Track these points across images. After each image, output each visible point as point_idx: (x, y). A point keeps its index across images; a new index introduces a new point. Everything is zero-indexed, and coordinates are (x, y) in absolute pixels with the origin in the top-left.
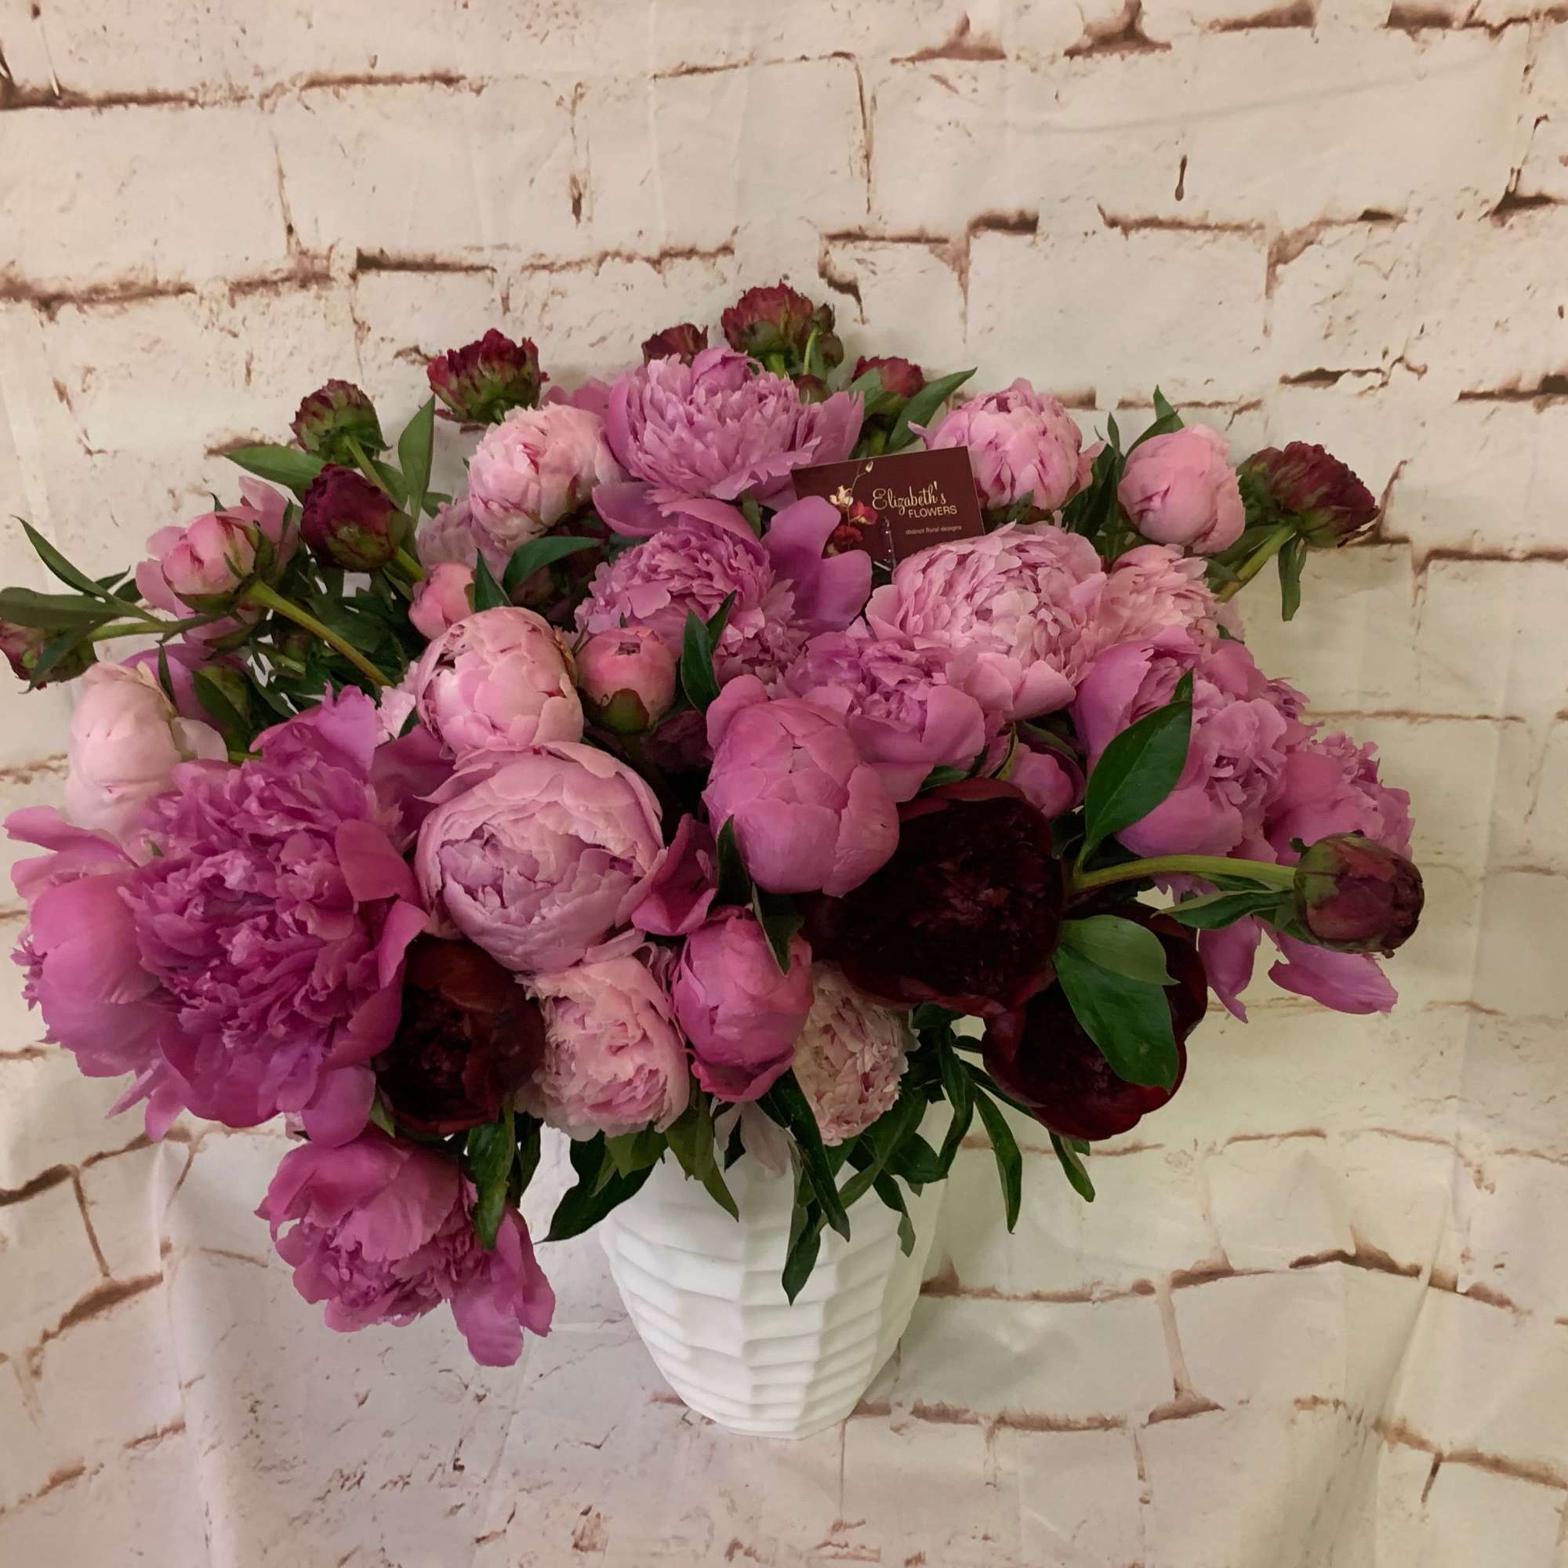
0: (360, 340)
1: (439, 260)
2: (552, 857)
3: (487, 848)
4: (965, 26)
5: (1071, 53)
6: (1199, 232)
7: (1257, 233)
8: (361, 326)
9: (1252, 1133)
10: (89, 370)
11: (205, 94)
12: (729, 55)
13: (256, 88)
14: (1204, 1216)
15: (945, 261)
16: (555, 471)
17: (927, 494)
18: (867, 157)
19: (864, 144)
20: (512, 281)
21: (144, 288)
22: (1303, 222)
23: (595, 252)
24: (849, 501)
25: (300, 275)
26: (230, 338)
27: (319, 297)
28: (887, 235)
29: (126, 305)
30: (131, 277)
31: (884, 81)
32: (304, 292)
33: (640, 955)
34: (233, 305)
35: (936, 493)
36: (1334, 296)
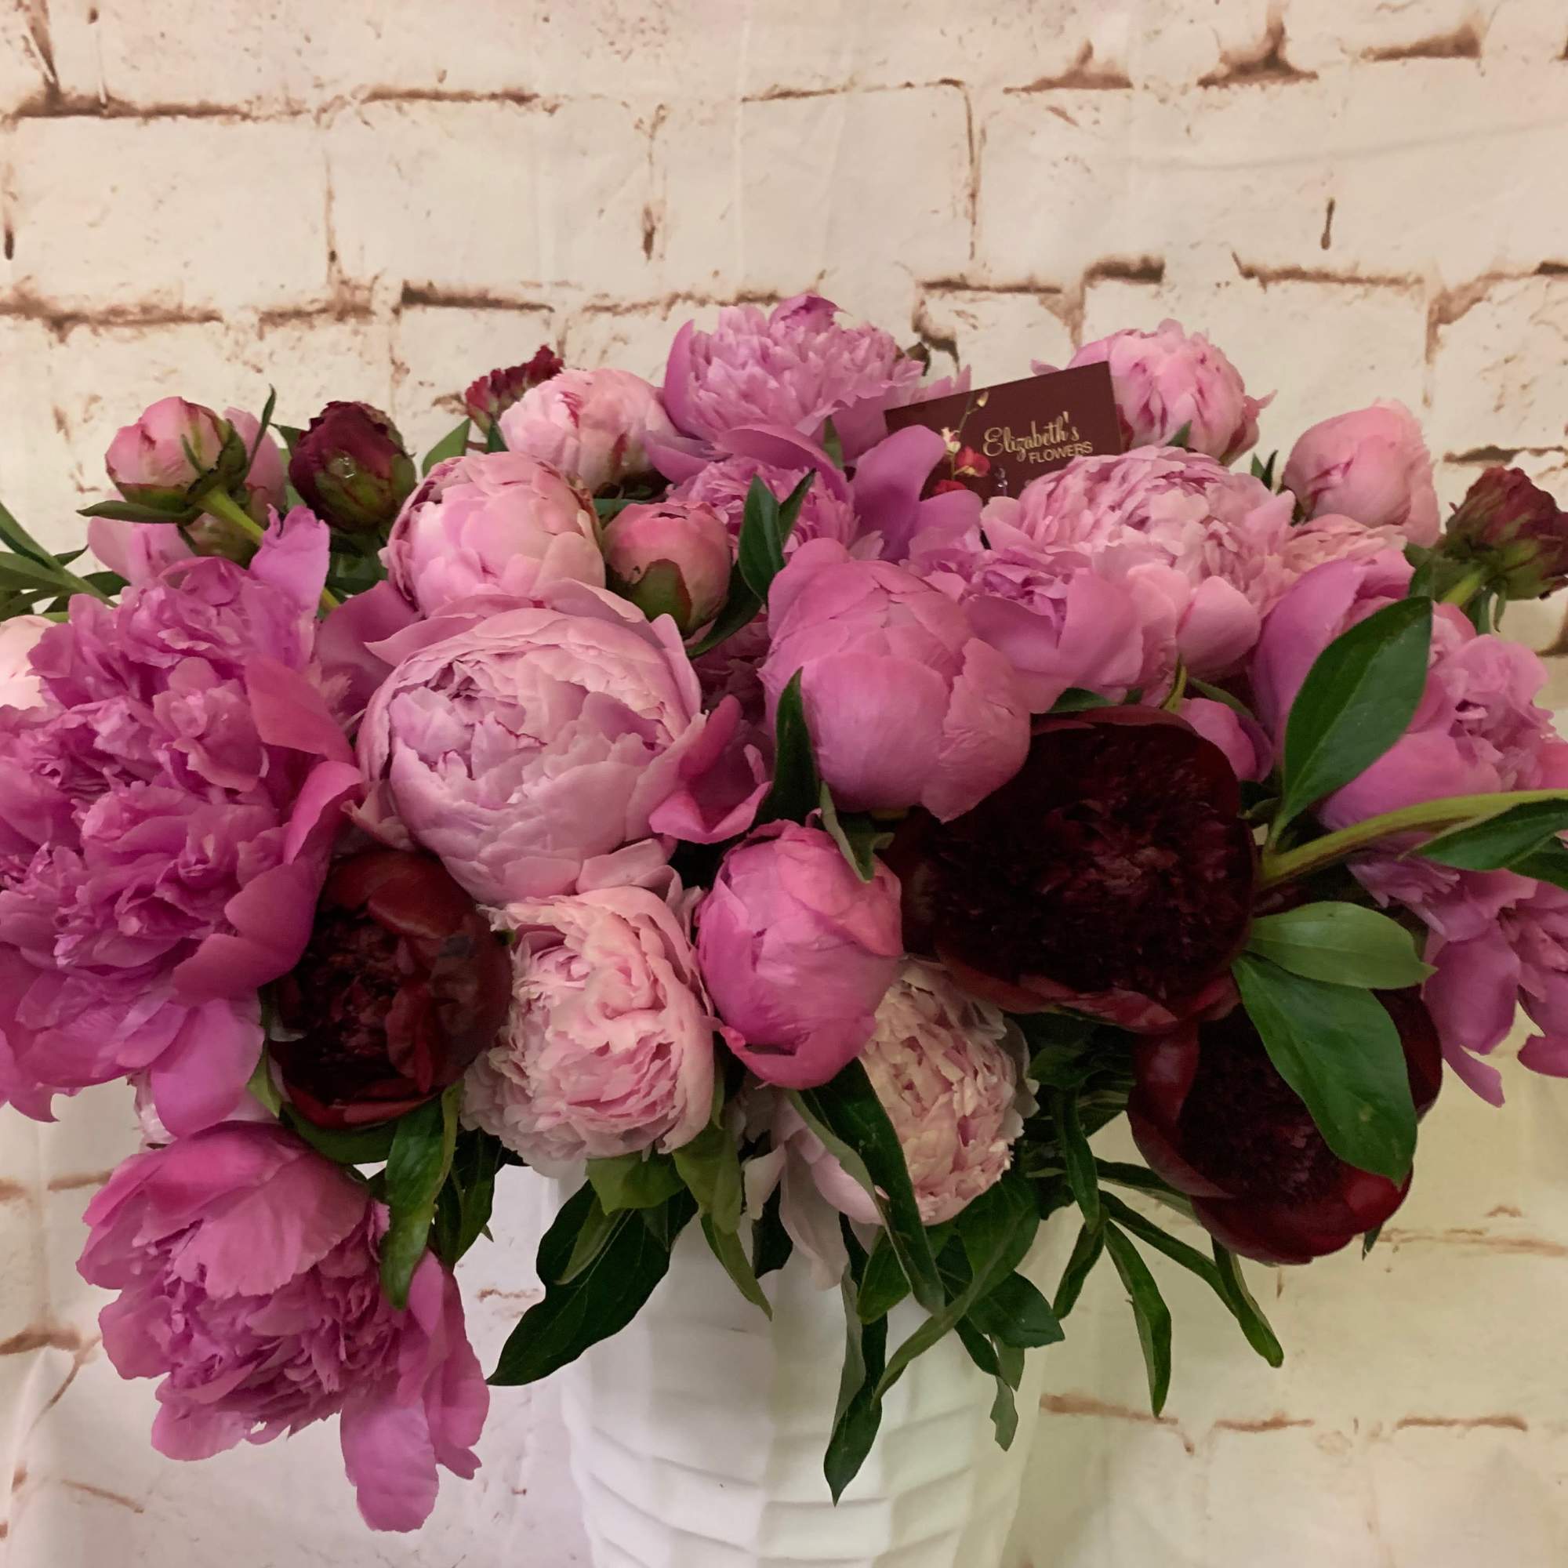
0: (396, 382)
1: (492, 296)
2: (545, 709)
3: (457, 700)
4: (1087, 54)
5: (1206, 83)
6: (1348, 287)
7: (1416, 288)
8: (399, 368)
9: (1429, 1416)
10: (95, 399)
11: (259, 109)
12: (826, 79)
13: (313, 105)
14: (1370, 1526)
15: (1056, 313)
16: (598, 425)
17: (1054, 429)
18: (973, 196)
19: (970, 181)
20: (570, 323)
21: (168, 312)
22: (1468, 276)
23: (665, 293)
24: (954, 447)
25: (338, 308)
26: (252, 374)
27: (356, 333)
28: (991, 284)
29: (146, 330)
30: (154, 300)
31: (996, 113)
32: (340, 326)
33: (659, 889)
34: (261, 337)
35: (1066, 428)
36: (1507, 361)
